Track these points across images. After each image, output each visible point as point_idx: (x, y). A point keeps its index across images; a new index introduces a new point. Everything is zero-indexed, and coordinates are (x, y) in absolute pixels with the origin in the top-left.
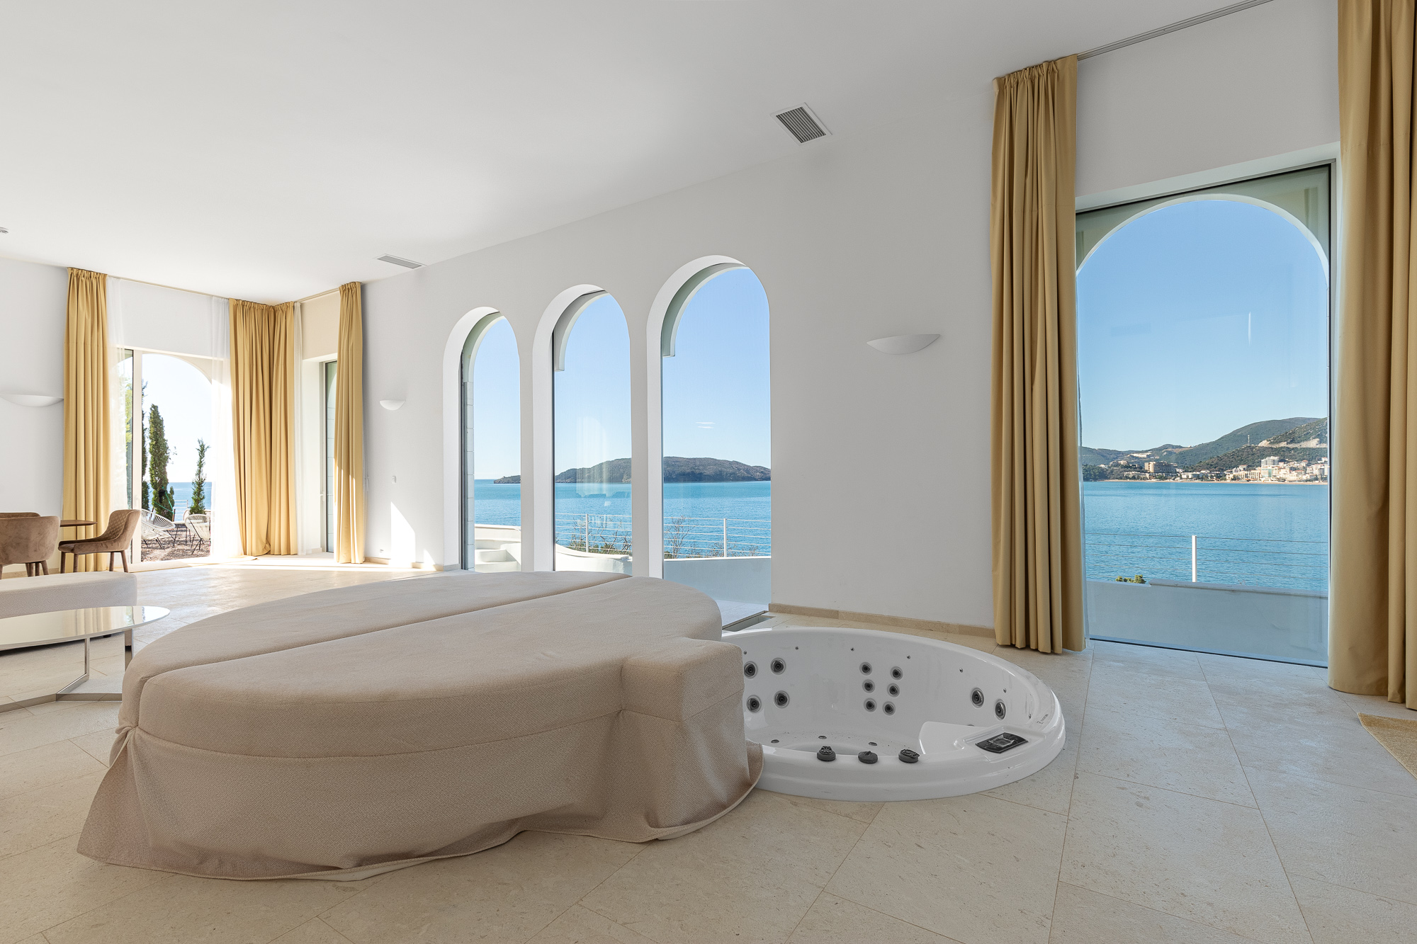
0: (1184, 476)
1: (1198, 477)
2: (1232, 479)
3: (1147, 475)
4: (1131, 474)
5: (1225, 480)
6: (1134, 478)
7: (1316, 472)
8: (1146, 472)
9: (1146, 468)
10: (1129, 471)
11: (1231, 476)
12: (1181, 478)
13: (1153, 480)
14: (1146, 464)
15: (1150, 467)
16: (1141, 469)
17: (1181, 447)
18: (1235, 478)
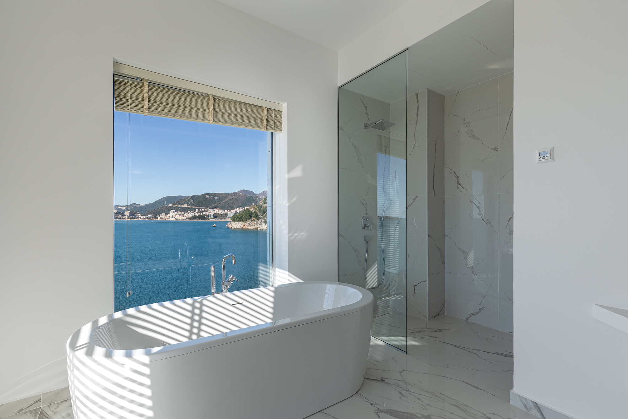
0: (142, 217)
1: (147, 218)
2: (160, 219)
3: (126, 217)
4: (119, 216)
5: (158, 219)
6: (120, 218)
7: (186, 216)
8: (126, 215)
9: (126, 214)
10: (118, 215)
11: (160, 217)
12: (141, 218)
13: (129, 219)
14: (126, 212)
15: (127, 213)
16: (123, 214)
17: (140, 205)
18: (161, 218)
